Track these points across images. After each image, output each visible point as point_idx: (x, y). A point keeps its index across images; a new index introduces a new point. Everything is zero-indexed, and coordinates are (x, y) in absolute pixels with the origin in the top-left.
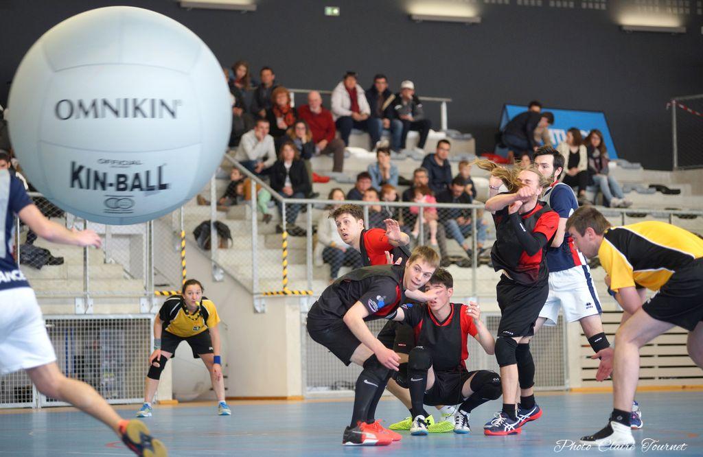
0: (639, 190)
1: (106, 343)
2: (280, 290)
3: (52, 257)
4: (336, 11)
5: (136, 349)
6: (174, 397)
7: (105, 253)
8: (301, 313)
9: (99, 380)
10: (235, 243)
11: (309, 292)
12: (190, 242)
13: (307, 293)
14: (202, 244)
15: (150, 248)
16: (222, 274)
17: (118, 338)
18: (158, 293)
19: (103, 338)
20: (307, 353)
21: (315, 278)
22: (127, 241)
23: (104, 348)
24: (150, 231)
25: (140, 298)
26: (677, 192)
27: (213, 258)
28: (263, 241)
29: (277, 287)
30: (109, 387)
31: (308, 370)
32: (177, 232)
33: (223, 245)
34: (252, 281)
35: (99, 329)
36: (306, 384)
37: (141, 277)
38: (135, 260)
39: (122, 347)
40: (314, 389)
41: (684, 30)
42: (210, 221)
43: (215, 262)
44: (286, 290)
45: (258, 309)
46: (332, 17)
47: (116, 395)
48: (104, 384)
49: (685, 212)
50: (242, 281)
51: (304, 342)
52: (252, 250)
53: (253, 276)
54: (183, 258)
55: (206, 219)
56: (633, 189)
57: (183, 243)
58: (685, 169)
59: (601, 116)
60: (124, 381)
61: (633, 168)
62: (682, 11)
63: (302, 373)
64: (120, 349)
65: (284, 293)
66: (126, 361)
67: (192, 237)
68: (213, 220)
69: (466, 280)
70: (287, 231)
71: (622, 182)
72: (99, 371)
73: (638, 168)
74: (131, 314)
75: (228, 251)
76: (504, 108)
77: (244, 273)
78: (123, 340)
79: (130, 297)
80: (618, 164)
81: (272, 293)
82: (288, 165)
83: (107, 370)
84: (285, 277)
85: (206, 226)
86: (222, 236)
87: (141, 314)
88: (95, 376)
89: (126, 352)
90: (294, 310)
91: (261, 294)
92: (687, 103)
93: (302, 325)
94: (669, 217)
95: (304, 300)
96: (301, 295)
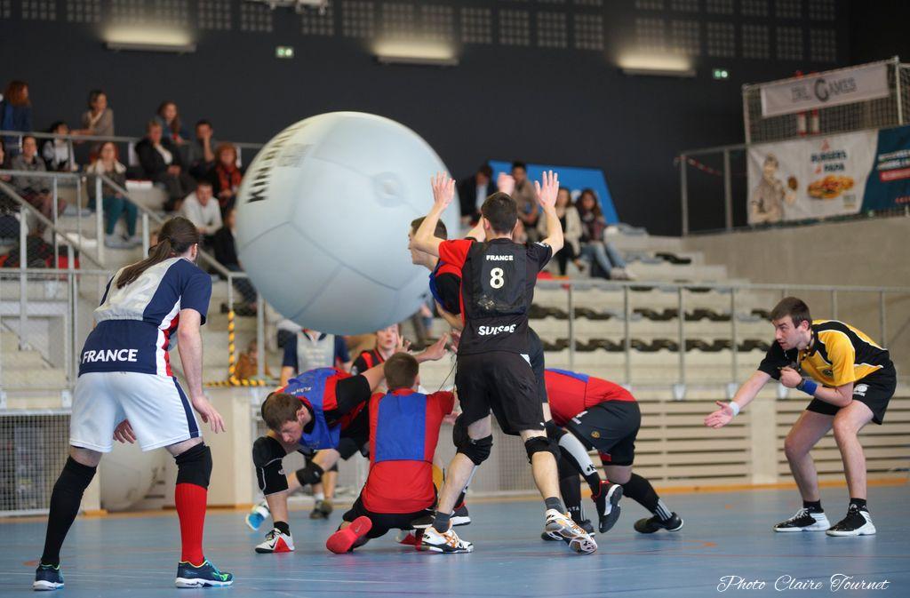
0: (644, 259)
1: (22, 443)
2: (226, 380)
4: (289, 52)
5: (57, 450)
6: (102, 507)
7: (19, 338)
8: (251, 406)
9: (14, 488)
11: (261, 382)
13: (258, 383)
15: (73, 331)
17: (36, 437)
19: (18, 438)
22: (45, 324)
23: (20, 450)
24: (73, 311)
25: (60, 390)
26: (687, 262)
30: (25, 494)
35: (13, 427)
37: (63, 367)
38: (55, 346)
39: (41, 448)
41: (693, 74)
46: (285, 59)
47: (35, 505)
48: (20, 492)
49: (697, 284)
56: (638, 258)
58: (697, 235)
59: (599, 173)
60: (43, 488)
61: (636, 234)
62: (691, 51)
64: (38, 450)
65: (231, 384)
66: (45, 464)
70: (235, 310)
71: (624, 250)
72: (14, 477)
73: (641, 234)
74: (51, 408)
78: (42, 440)
79: (50, 390)
80: (620, 230)
81: (217, 384)
83: (23, 476)
87: (63, 409)
88: (9, 482)
89: (45, 454)
90: (243, 403)
92: (698, 159)
93: (252, 420)
94: (679, 290)
95: (255, 392)
96: (251, 386)
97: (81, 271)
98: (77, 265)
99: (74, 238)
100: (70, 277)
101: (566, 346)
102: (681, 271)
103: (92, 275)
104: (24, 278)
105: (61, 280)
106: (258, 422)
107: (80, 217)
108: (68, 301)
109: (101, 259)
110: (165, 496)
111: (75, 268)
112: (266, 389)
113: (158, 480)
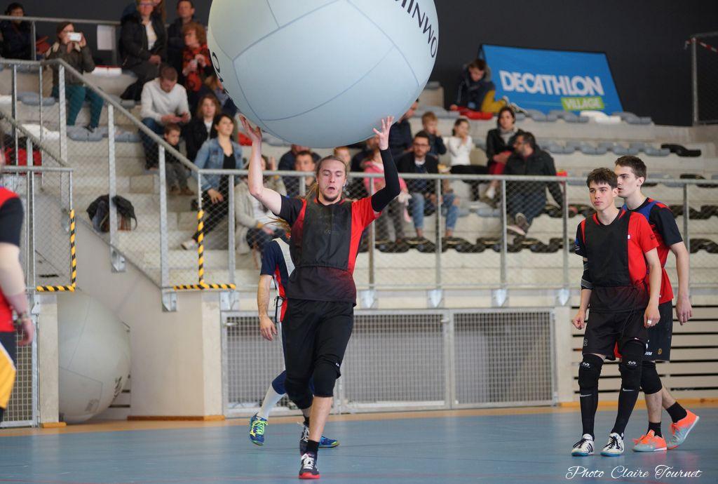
0: (648, 151)
2: (195, 283)
6: (61, 420)
8: (221, 311)
10: (139, 224)
11: (232, 286)
12: (84, 222)
13: (229, 287)
14: (98, 225)
16: (123, 262)
18: (41, 288)
20: (229, 361)
21: (238, 267)
26: (696, 153)
27: (111, 243)
28: (174, 221)
29: (191, 279)
31: (230, 383)
32: (66, 211)
33: (124, 227)
34: (161, 272)
36: (227, 400)
40: (239, 405)
42: (108, 196)
43: (114, 247)
44: (202, 283)
45: (168, 306)
49: (708, 181)
50: (148, 272)
51: (225, 347)
52: (161, 233)
53: (161, 265)
54: (72, 245)
55: (104, 193)
57: (73, 226)
58: (708, 124)
59: (602, 57)
61: (642, 123)
63: (223, 387)
65: (200, 287)
67: (86, 216)
68: (112, 195)
69: (429, 268)
70: (203, 209)
71: (628, 141)
73: (647, 124)
75: (130, 233)
76: (481, 48)
77: (151, 261)
80: (623, 119)
81: (185, 287)
82: (209, 124)
84: (201, 267)
85: (103, 202)
86: (123, 215)
90: (213, 308)
91: (172, 287)
92: (710, 41)
93: (222, 326)
94: (685, 186)
95: (225, 296)
96: (221, 289)
97: (41, 168)
98: (37, 161)
99: (33, 130)
100: (28, 173)
101: (561, 247)
102: (689, 164)
103: (51, 171)
105: (21, 175)
106: (229, 328)
107: (42, 108)
109: (64, 152)
110: (128, 406)
111: (34, 164)
112: (238, 293)
113: (122, 388)
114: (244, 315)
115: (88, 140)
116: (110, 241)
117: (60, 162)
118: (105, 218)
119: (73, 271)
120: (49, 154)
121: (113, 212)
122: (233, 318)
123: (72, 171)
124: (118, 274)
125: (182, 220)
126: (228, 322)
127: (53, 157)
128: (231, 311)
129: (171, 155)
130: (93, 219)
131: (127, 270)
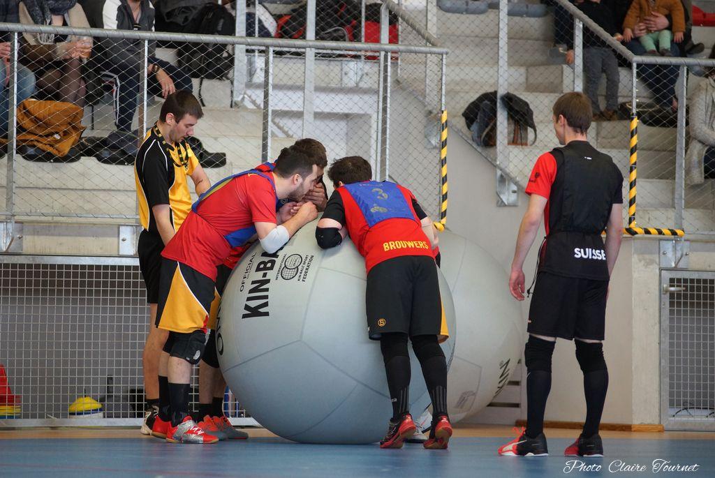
3: (206, 151)
8: (661, 269)
10: (540, 137)
11: (679, 232)
12: (458, 132)
13: (674, 233)
14: (480, 137)
15: (384, 142)
16: (514, 192)
20: (671, 345)
21: (688, 205)
22: (342, 126)
24: (385, 110)
27: (498, 162)
31: (671, 378)
32: (435, 112)
36: (667, 404)
40: (683, 412)
42: (495, 93)
43: (502, 170)
44: (633, 225)
51: (666, 323)
54: (443, 162)
57: (445, 134)
63: (660, 382)
65: (630, 231)
67: (461, 122)
68: (501, 92)
70: (639, 115)
75: (527, 149)
84: (633, 202)
86: (517, 122)
90: (648, 263)
93: (662, 291)
95: (668, 246)
96: (661, 236)
97: (399, 47)
98: (394, 38)
100: (382, 55)
103: (416, 52)
104: (310, 53)
105: (368, 58)
106: (672, 295)
108: (377, 92)
109: (433, 30)
110: (517, 405)
111: (391, 41)
112: (687, 244)
113: (509, 378)
114: (695, 276)
115: (468, 11)
116: (495, 160)
117: (428, 40)
118: (489, 127)
119: (443, 201)
120: (413, 27)
121: (502, 118)
122: (679, 280)
123: (447, 53)
124: (506, 210)
125: (603, 133)
126: (671, 286)
127: (419, 32)
128: (675, 269)
129: (592, 33)
130: (472, 128)
131: (520, 204)
